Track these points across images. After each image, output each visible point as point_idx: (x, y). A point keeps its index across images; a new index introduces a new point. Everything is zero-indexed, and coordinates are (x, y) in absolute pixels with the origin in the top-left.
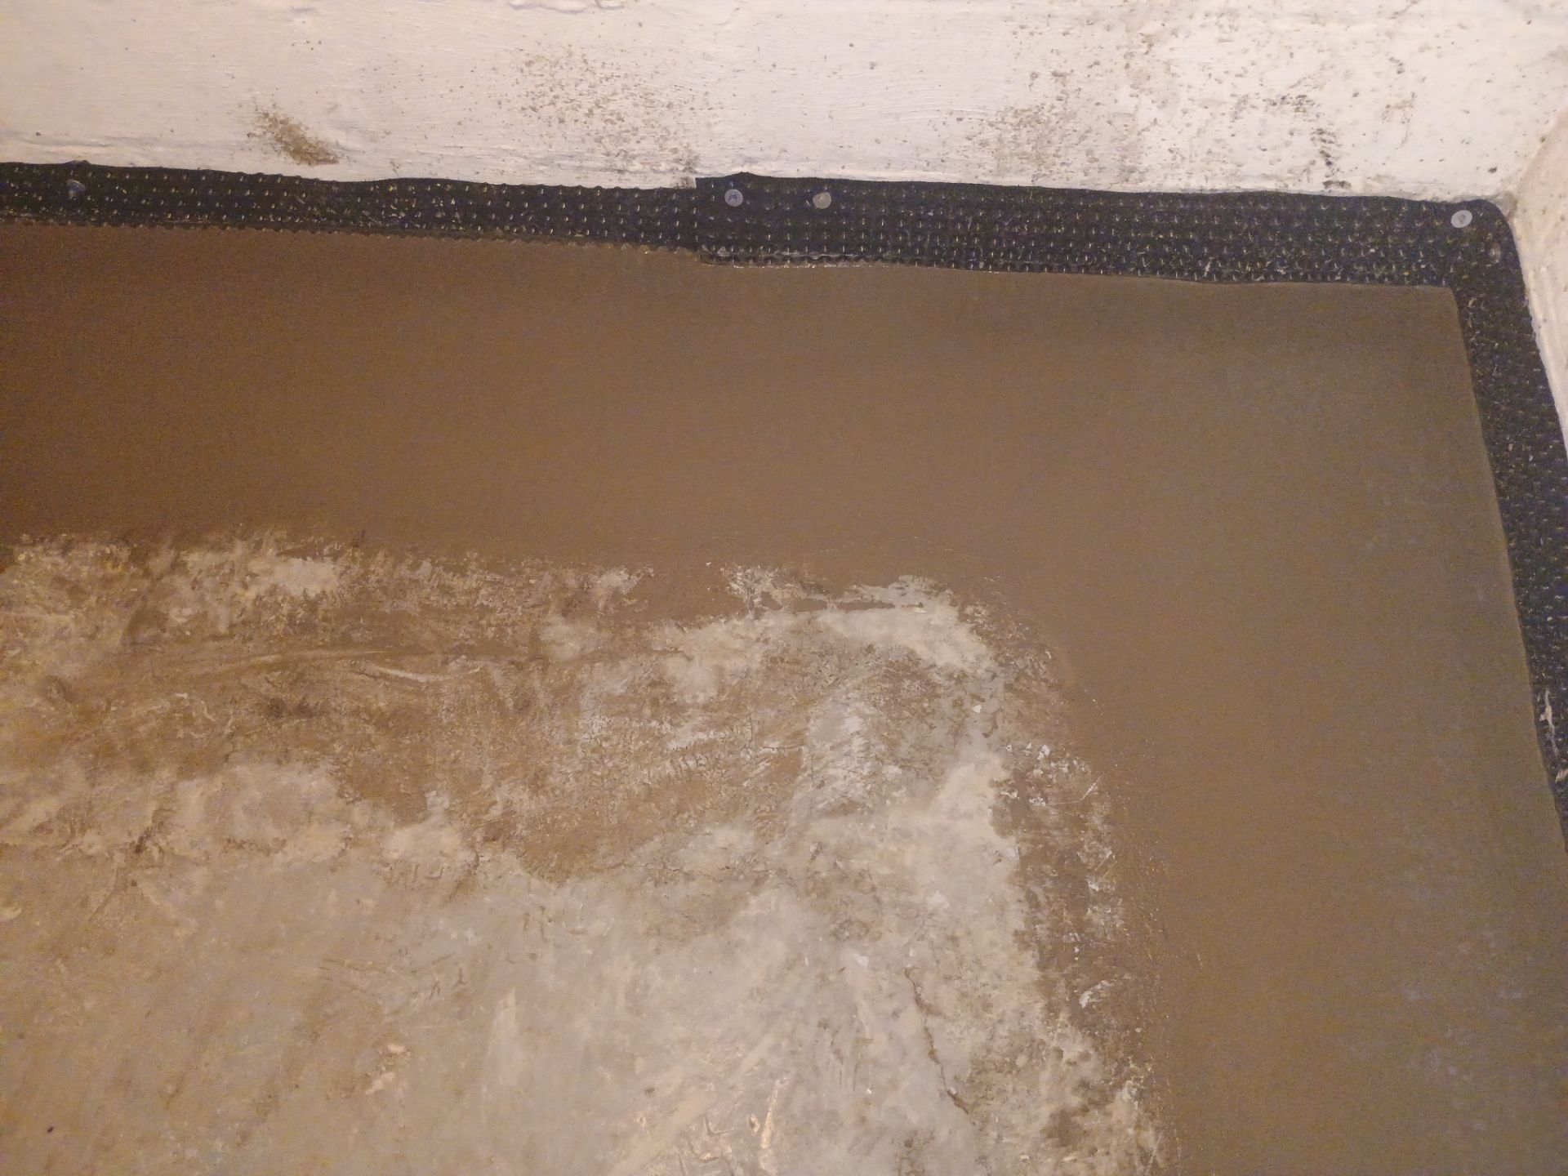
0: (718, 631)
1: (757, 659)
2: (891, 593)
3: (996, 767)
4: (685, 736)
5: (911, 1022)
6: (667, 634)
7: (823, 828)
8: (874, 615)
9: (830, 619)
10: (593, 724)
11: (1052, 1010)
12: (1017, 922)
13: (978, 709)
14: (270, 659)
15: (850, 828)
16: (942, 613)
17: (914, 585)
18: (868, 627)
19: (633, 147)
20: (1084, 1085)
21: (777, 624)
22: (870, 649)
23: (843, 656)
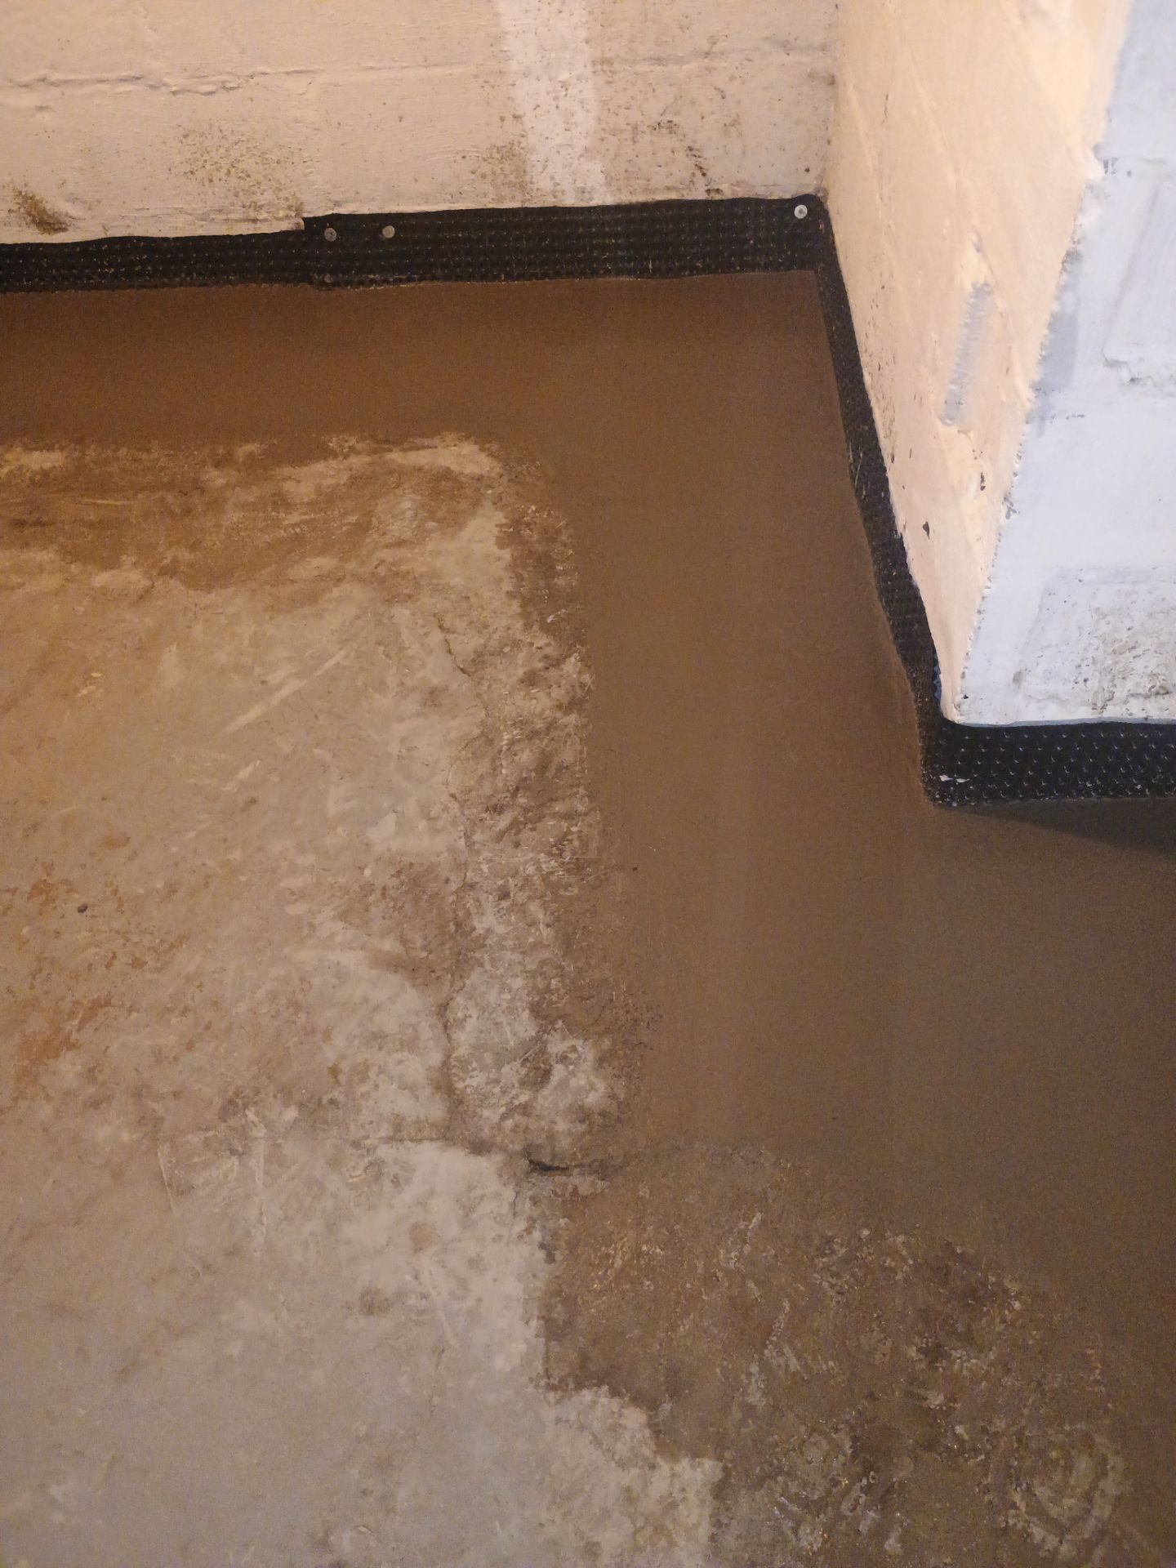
0: (320, 466)
1: (344, 478)
2: (436, 441)
3: (500, 517)
4: (294, 518)
5: (436, 637)
6: (286, 470)
7: (383, 554)
8: (422, 453)
9: (396, 457)
10: (232, 516)
11: (528, 626)
12: (507, 586)
13: (490, 492)
14: (18, 500)
15: (404, 552)
16: (468, 448)
17: (451, 437)
18: (421, 458)
19: (261, 199)
20: (546, 657)
21: (358, 462)
22: (420, 469)
23: (402, 474)
